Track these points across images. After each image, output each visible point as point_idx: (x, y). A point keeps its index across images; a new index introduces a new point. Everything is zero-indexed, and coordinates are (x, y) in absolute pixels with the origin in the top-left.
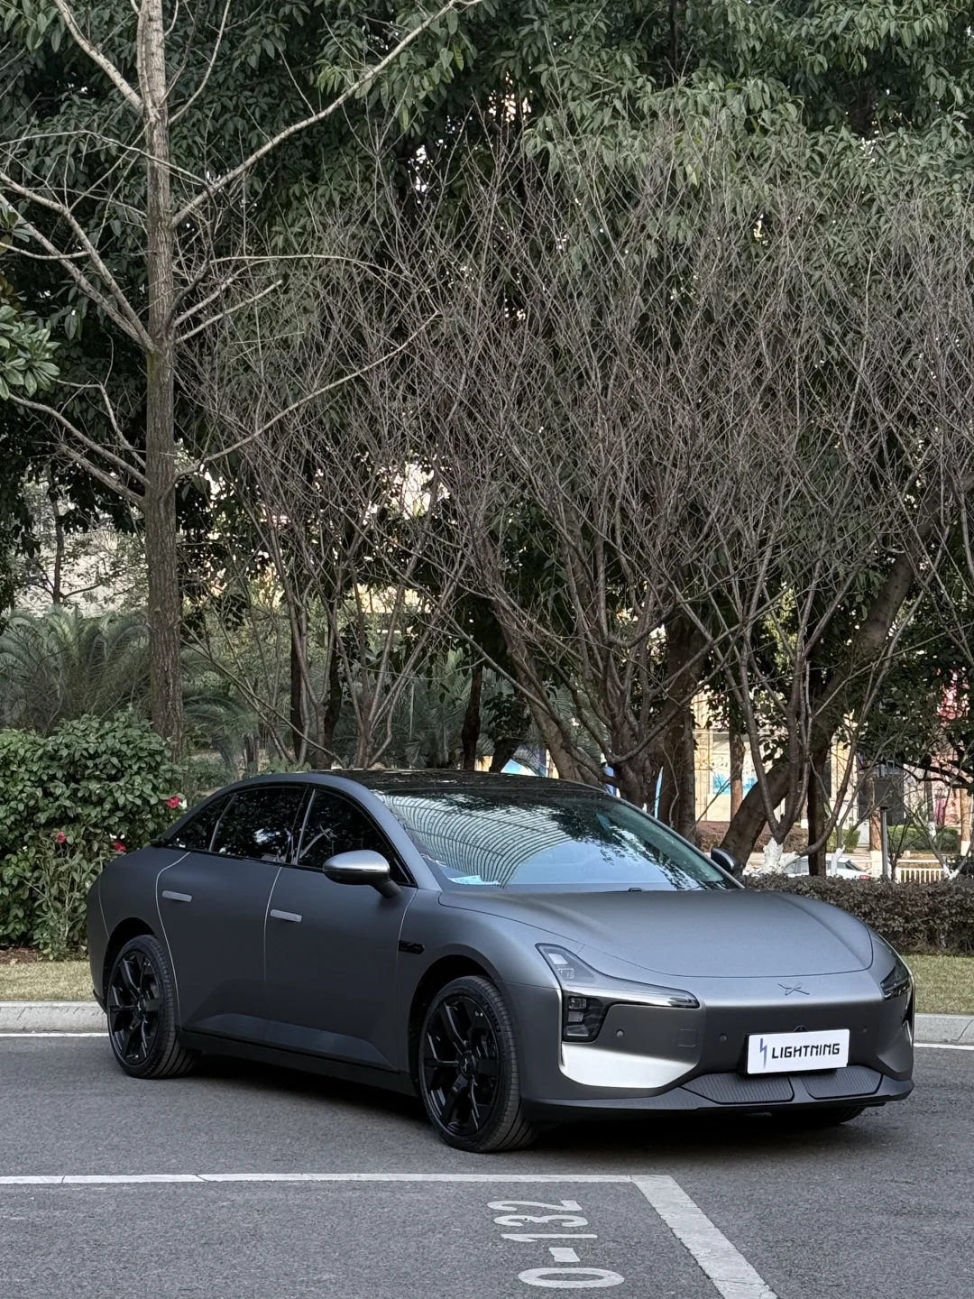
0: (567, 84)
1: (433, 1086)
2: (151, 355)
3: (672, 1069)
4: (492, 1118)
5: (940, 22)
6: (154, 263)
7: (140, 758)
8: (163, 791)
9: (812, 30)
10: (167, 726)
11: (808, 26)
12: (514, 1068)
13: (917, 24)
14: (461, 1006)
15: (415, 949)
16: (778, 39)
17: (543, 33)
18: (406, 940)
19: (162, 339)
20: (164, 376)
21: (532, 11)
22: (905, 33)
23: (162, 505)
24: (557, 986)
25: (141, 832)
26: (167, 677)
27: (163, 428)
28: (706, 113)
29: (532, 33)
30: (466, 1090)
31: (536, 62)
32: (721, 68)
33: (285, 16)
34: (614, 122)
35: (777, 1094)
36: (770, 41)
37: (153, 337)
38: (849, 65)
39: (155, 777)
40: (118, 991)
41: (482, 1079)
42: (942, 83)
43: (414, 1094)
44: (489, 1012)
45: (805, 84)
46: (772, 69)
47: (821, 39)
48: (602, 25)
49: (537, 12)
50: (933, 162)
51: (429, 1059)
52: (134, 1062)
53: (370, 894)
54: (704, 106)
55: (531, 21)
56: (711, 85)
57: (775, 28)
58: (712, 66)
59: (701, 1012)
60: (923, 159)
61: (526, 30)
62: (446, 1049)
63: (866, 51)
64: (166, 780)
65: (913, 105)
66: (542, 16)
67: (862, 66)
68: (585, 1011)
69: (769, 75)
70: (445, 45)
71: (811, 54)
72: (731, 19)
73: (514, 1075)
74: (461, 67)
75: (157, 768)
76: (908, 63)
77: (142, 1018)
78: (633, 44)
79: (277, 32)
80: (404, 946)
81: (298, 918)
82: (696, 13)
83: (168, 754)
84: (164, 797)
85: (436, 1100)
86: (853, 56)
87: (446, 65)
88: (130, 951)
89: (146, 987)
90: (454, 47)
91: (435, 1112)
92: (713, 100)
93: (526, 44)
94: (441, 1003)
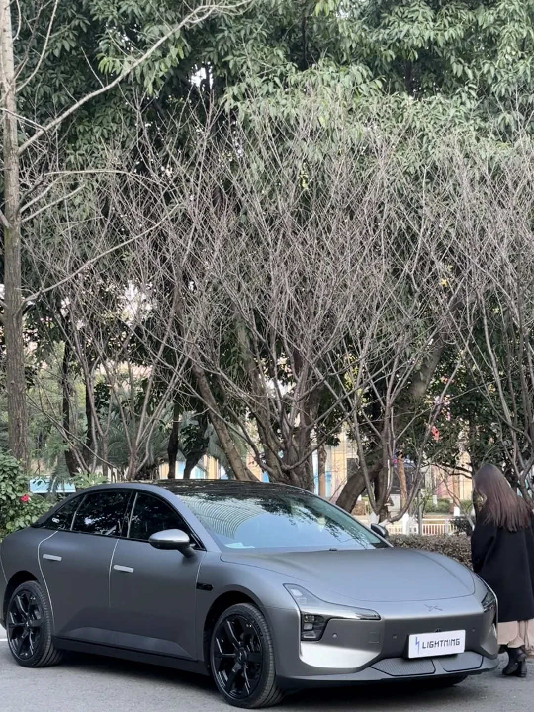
0: (245, 67)
1: (220, 669)
2: (7, 230)
3: (365, 656)
4: (258, 687)
5: (459, 32)
6: (9, 175)
7: (5, 472)
8: (19, 491)
9: (386, 36)
10: (19, 452)
11: (383, 34)
12: (271, 658)
13: (446, 34)
14: (237, 621)
15: (208, 588)
16: (365, 42)
17: (230, 38)
18: (200, 582)
19: (13, 220)
20: (15, 242)
21: (223, 25)
22: (440, 39)
23: (15, 319)
24: (297, 608)
25: (5, 516)
26: (18, 422)
27: (15, 272)
28: (329, 85)
29: (224, 37)
30: (241, 671)
31: (227, 54)
32: (333, 58)
33: (75, 26)
34: (275, 90)
35: (425, 669)
36: (361, 44)
37: (8, 219)
38: (407, 57)
39: (14, 483)
40: (13, 615)
41: (251, 665)
42: (460, 67)
43: (207, 674)
44: (255, 624)
45: (381, 67)
46: (362, 58)
47: (390, 41)
48: (264, 33)
49: (226, 25)
50: (458, 114)
51: (217, 652)
52: (24, 657)
53: (177, 555)
54: (328, 81)
55: (223, 31)
56: (331, 69)
57: (363, 34)
58: (328, 56)
59: (381, 622)
60: (452, 112)
61: (220, 35)
62: (228, 646)
63: (417, 49)
64: (21, 485)
65: (443, 79)
66: (229, 27)
67: (415, 57)
68: (314, 624)
69: (360, 62)
70: (173, 44)
71: (385, 50)
72: (340, 30)
73: (271, 662)
74: (183, 57)
75: (14, 478)
76: (440, 55)
77: (29, 631)
78: (282, 44)
79: (71, 36)
80: (199, 586)
81: (131, 570)
82: (319, 27)
83: (21, 469)
84: (20, 495)
85: (222, 678)
86: (409, 52)
87: (174, 57)
88: (22, 591)
89: (32, 612)
90: (178, 45)
91: (221, 684)
92: (333, 78)
93: (220, 44)
94: (225, 619)
